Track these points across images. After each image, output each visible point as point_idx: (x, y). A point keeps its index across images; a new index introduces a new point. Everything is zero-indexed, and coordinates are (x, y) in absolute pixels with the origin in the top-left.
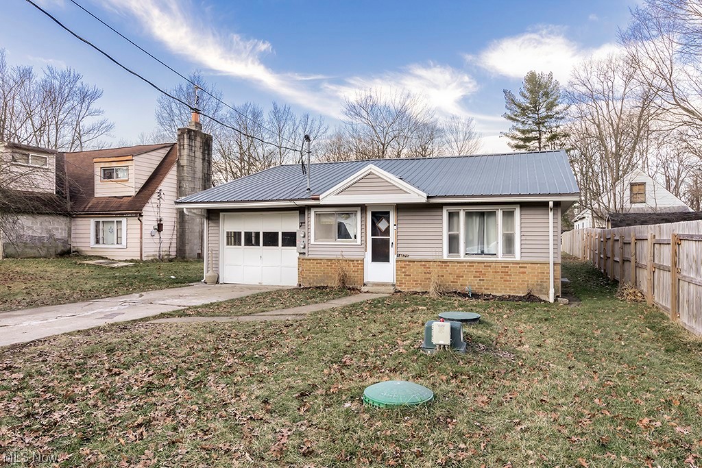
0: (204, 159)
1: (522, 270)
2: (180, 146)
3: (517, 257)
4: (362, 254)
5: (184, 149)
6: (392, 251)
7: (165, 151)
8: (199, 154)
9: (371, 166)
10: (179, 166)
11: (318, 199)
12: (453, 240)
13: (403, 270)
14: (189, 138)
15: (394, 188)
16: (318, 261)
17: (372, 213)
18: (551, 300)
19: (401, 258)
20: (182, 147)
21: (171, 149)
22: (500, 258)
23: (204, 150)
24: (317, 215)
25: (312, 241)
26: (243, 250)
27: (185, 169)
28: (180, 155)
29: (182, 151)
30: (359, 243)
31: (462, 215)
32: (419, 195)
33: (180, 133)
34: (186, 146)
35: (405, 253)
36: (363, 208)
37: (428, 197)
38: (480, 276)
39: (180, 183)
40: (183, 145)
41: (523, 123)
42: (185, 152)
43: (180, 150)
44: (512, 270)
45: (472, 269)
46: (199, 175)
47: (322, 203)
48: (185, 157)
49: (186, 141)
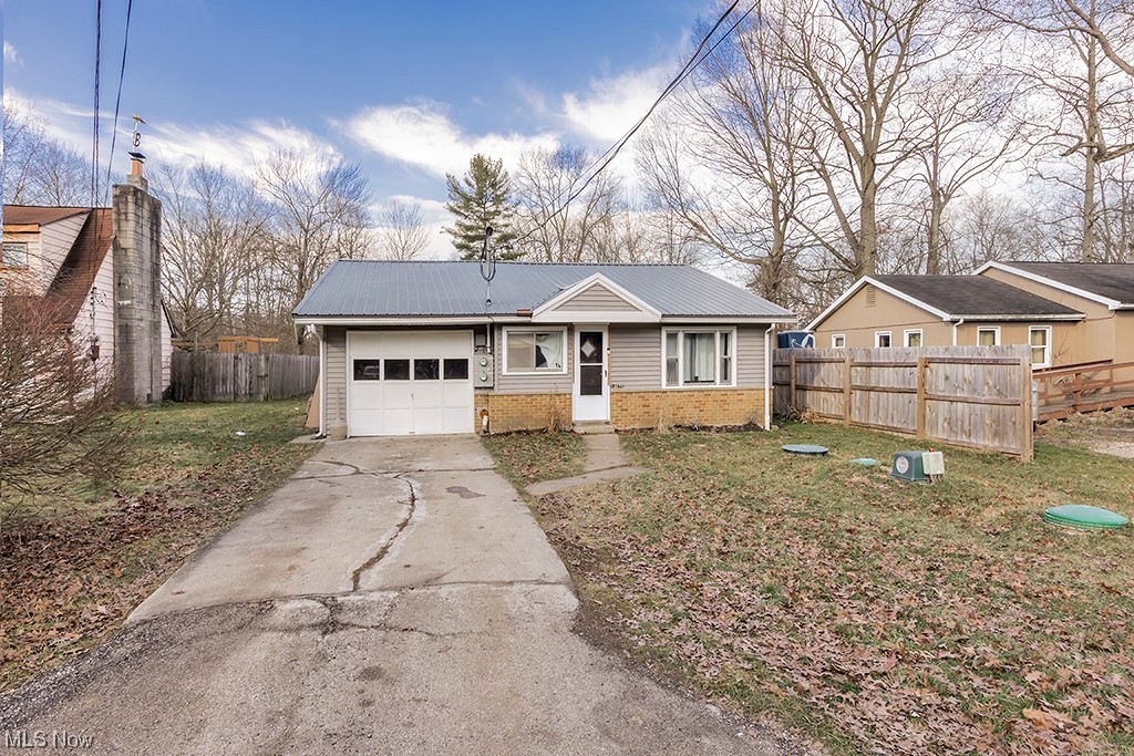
0: (152, 239)
1: (739, 397)
2: (119, 214)
3: (734, 384)
4: (569, 386)
5: (126, 220)
6: (605, 380)
7: (81, 220)
8: (146, 230)
9: (598, 275)
10: (117, 247)
11: (531, 315)
12: (672, 365)
13: (620, 404)
14: (136, 204)
15: (622, 304)
16: (514, 397)
17: (581, 333)
18: (767, 428)
19: (615, 389)
20: (123, 217)
21: (88, 218)
22: (718, 385)
23: (152, 225)
24: (510, 336)
25: (505, 372)
26: (383, 386)
27: (130, 253)
28: (119, 230)
29: (123, 224)
30: (565, 371)
31: (681, 337)
32: (653, 313)
33: (118, 192)
34: (131, 216)
35: (619, 384)
36: (571, 327)
37: (663, 316)
38: (700, 407)
39: (120, 278)
40: (126, 214)
41: (466, 217)
42: (130, 226)
43: (118, 221)
44: (731, 398)
45: (692, 398)
46: (147, 265)
47: (534, 320)
48: (131, 234)
49: (131, 207)
